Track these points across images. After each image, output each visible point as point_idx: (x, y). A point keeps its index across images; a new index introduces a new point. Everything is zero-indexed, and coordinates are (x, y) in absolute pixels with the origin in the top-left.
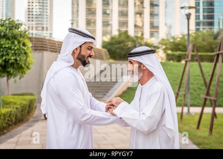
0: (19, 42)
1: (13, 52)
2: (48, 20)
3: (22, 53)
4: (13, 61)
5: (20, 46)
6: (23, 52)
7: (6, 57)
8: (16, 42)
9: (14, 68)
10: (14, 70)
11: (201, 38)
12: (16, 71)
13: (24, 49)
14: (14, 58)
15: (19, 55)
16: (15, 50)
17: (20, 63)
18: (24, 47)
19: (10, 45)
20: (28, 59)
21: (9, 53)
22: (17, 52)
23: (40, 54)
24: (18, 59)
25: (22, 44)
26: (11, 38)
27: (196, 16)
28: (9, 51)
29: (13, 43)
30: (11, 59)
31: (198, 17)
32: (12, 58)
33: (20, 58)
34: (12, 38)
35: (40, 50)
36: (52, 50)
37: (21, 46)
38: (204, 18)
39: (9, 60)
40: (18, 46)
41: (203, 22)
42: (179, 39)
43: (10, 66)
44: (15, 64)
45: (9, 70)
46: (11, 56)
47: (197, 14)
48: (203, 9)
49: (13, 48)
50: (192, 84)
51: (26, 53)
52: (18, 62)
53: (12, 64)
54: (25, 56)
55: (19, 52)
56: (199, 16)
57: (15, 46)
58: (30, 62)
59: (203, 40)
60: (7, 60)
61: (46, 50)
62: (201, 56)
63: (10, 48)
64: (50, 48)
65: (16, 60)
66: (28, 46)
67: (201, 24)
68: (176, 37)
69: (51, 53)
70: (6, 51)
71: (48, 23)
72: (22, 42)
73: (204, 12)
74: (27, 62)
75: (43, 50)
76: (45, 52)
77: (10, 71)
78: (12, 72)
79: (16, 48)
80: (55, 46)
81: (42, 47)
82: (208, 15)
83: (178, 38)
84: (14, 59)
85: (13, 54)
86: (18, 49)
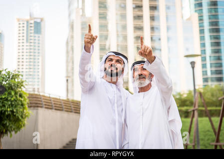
0: (16, 93)
1: (10, 103)
2: (40, 80)
3: (18, 104)
4: (9, 113)
5: (16, 97)
6: (20, 103)
7: (2, 109)
8: (13, 93)
9: (10, 120)
10: (11, 123)
11: (210, 94)
12: (12, 124)
13: (21, 101)
14: (11, 109)
15: (15, 107)
16: (12, 101)
17: (17, 115)
18: (20, 99)
19: (6, 96)
20: (25, 111)
21: (5, 105)
22: (13, 103)
23: (35, 111)
24: (15, 111)
25: (18, 95)
26: (7, 89)
27: (203, 71)
28: (6, 102)
29: (10, 94)
30: (7, 111)
31: (205, 73)
32: (9, 110)
33: (17, 110)
34: (9, 88)
35: (34, 107)
36: (47, 107)
37: (18, 97)
38: (212, 74)
39: (5, 111)
40: (14, 97)
41: (212, 78)
42: (185, 96)
43: (6, 118)
44: (11, 116)
45: (5, 122)
46: (8, 108)
47: (205, 70)
48: (211, 64)
49: (9, 99)
50: (202, 140)
51: (22, 105)
52: (15, 114)
53: (8, 116)
54: (22, 107)
55: (16, 103)
56: (206, 71)
57: (12, 97)
58: (27, 115)
59: (213, 95)
60: (3, 111)
61: (41, 107)
62: (210, 111)
63: (7, 100)
64: (45, 105)
65: (12, 112)
66: (24, 97)
67: (209, 80)
68: (182, 93)
69: (46, 110)
70: (3, 103)
71: (40, 83)
72: (19, 93)
73: (211, 67)
74: (24, 113)
75: (38, 107)
76: (40, 109)
77: (6, 124)
78: (8, 124)
79: (13, 99)
80: (51, 103)
81: (37, 103)
82: (216, 70)
83: (184, 94)
84: (10, 111)
85: (9, 105)
86: (15, 100)
